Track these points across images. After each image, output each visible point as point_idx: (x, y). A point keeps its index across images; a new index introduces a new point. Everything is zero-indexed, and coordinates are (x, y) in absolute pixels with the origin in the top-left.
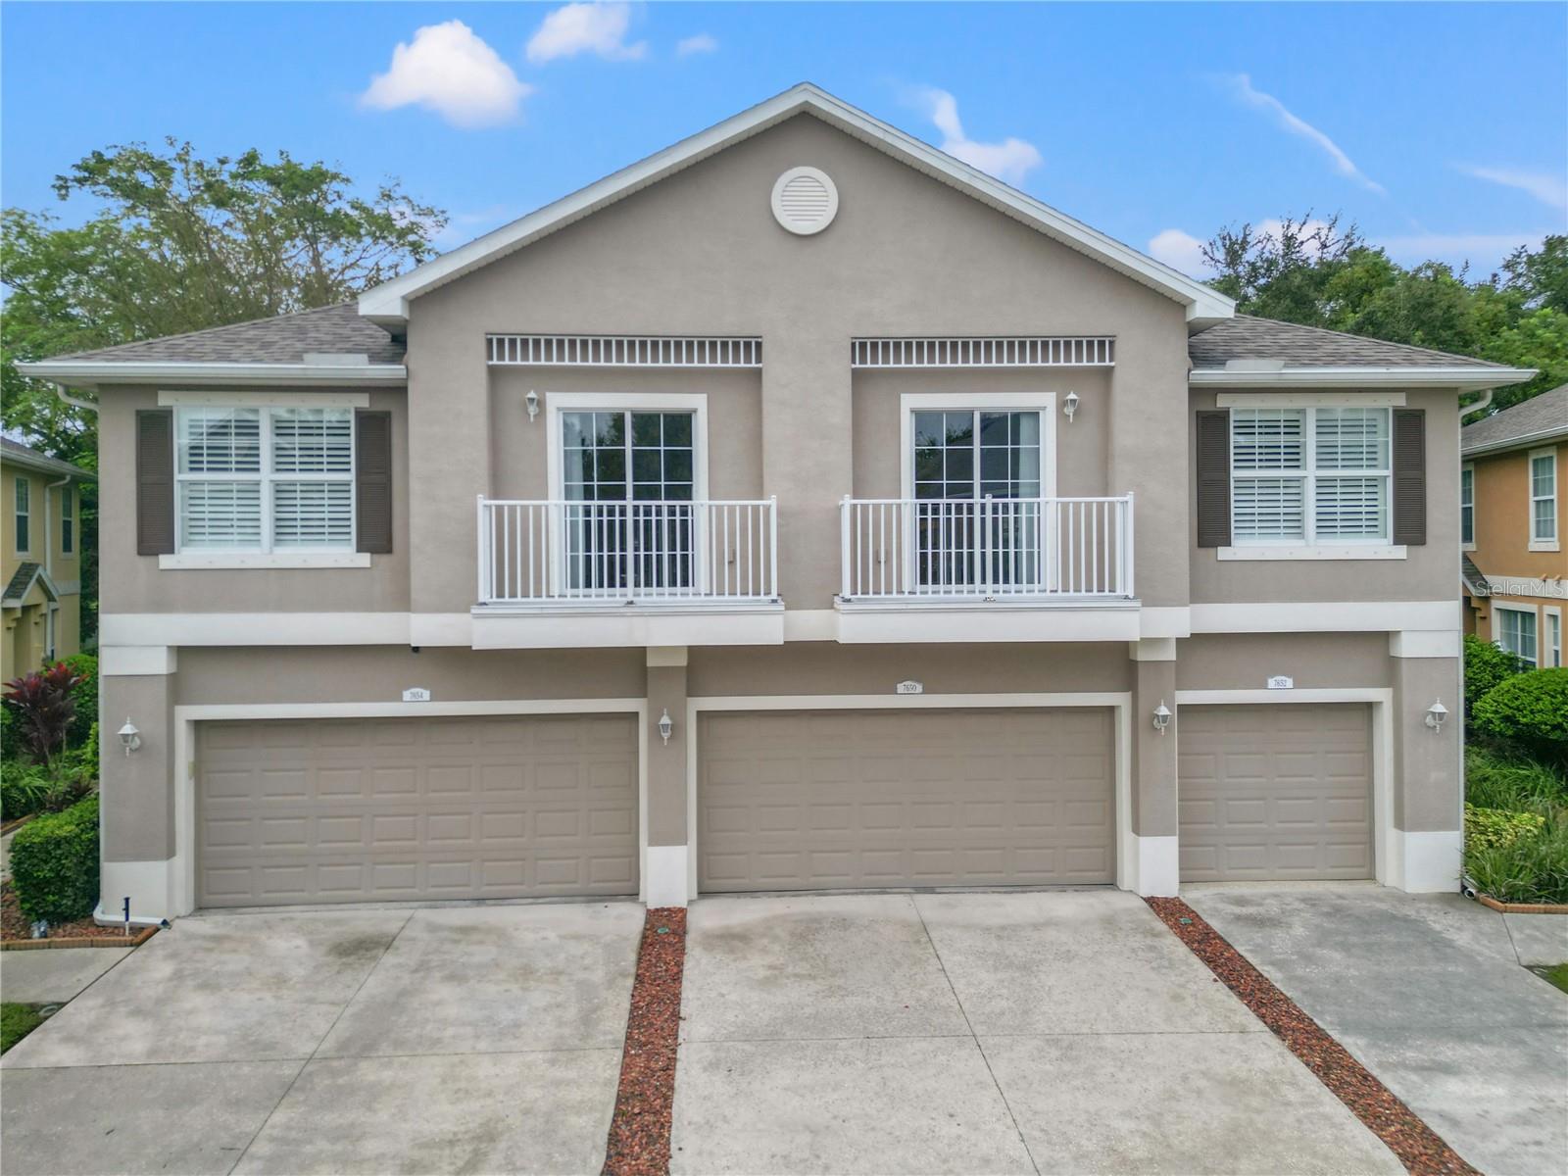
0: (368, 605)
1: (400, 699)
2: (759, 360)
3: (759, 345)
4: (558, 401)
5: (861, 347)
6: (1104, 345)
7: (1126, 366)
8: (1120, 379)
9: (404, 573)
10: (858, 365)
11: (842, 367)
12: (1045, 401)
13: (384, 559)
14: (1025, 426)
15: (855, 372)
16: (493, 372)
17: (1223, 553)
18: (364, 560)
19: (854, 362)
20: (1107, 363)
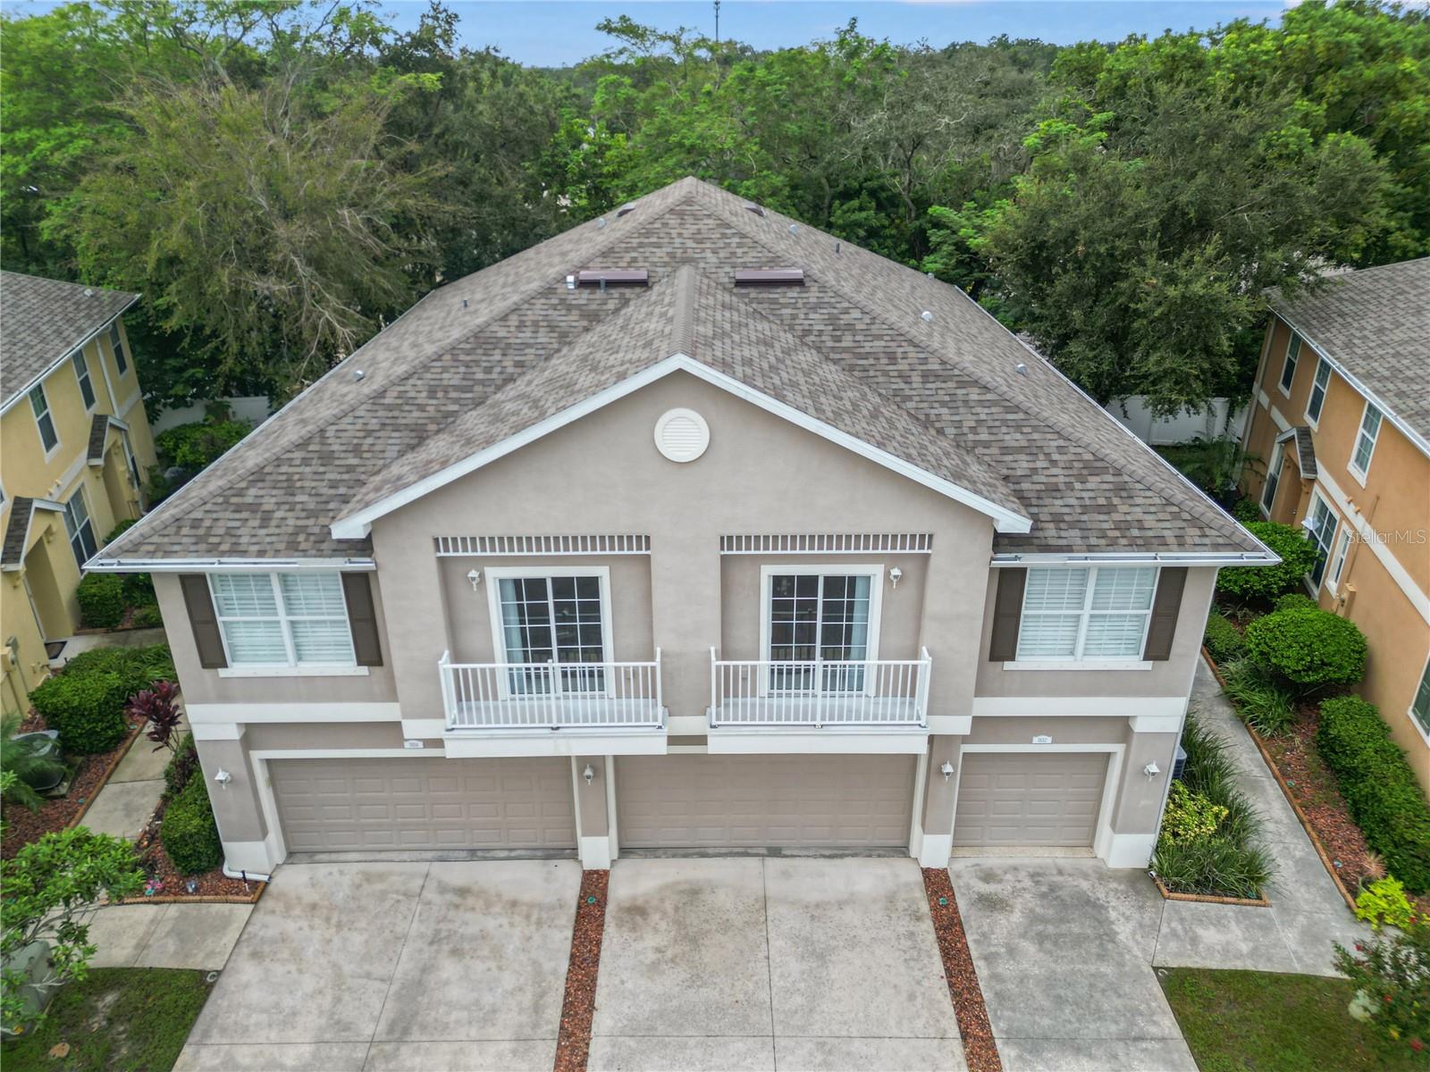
0: (371, 698)
1: (402, 747)
2: (648, 548)
3: (648, 538)
4: (493, 574)
5: (727, 541)
6: (926, 539)
7: (940, 555)
8: (933, 562)
9: (391, 677)
10: (726, 552)
11: (713, 555)
12: (876, 571)
13: (377, 670)
14: (859, 587)
15: (723, 557)
16: (441, 560)
17: (1008, 665)
18: (364, 670)
19: (722, 549)
20: (925, 551)
